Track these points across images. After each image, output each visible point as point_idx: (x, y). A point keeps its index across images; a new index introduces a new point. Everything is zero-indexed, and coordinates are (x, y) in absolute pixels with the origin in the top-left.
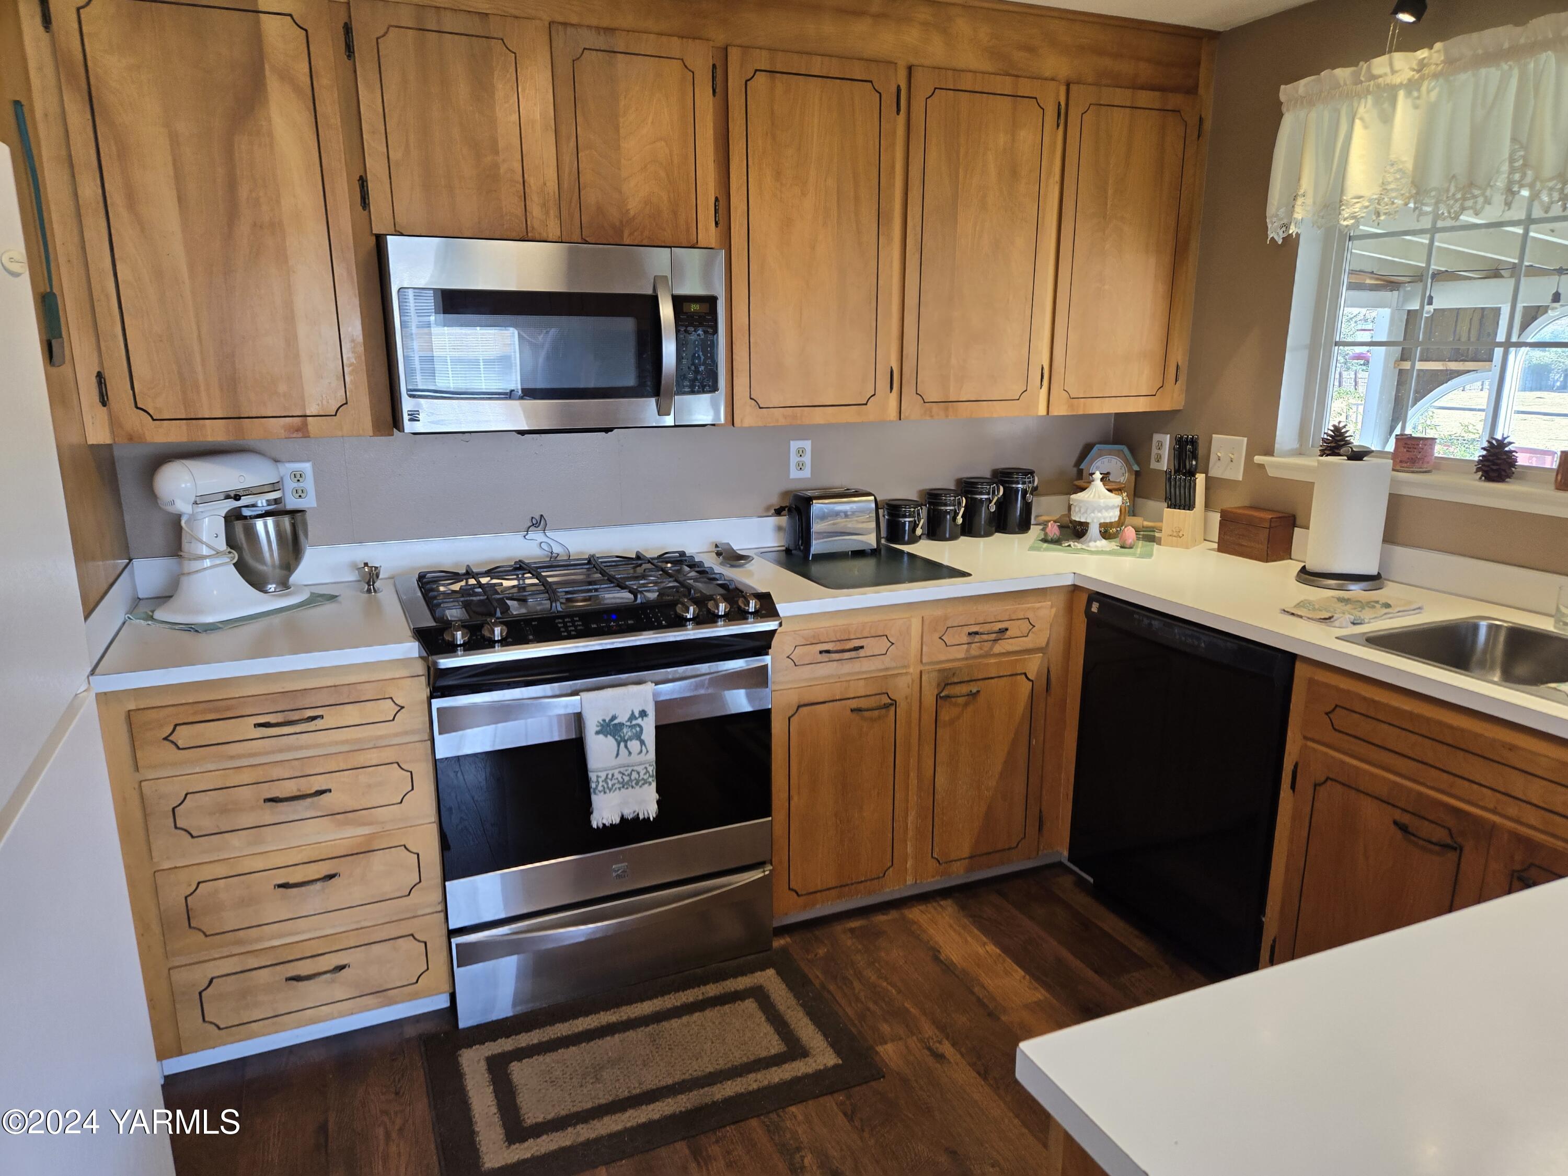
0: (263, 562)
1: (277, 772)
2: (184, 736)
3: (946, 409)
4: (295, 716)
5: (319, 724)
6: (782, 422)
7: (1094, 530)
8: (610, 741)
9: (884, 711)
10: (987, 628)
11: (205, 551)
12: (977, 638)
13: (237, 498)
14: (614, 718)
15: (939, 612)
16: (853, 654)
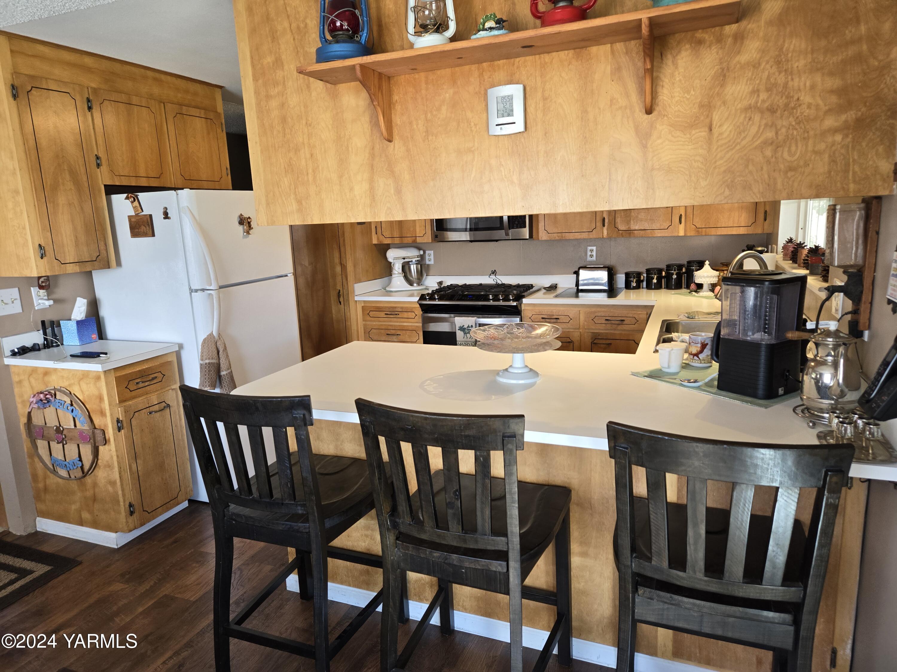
0: (412, 277)
1: (390, 328)
2: (372, 314)
3: (630, 233)
4: (393, 313)
5: (398, 316)
6: (557, 238)
7: (705, 287)
8: (462, 333)
9: (568, 344)
10: (614, 318)
11: (396, 273)
12: (609, 322)
13: (404, 259)
14: (463, 326)
15: (593, 310)
16: (555, 320)
